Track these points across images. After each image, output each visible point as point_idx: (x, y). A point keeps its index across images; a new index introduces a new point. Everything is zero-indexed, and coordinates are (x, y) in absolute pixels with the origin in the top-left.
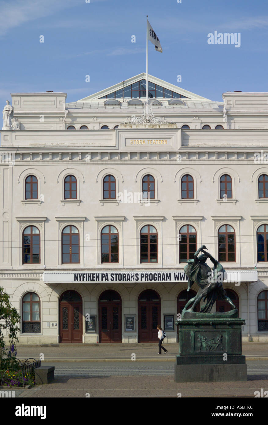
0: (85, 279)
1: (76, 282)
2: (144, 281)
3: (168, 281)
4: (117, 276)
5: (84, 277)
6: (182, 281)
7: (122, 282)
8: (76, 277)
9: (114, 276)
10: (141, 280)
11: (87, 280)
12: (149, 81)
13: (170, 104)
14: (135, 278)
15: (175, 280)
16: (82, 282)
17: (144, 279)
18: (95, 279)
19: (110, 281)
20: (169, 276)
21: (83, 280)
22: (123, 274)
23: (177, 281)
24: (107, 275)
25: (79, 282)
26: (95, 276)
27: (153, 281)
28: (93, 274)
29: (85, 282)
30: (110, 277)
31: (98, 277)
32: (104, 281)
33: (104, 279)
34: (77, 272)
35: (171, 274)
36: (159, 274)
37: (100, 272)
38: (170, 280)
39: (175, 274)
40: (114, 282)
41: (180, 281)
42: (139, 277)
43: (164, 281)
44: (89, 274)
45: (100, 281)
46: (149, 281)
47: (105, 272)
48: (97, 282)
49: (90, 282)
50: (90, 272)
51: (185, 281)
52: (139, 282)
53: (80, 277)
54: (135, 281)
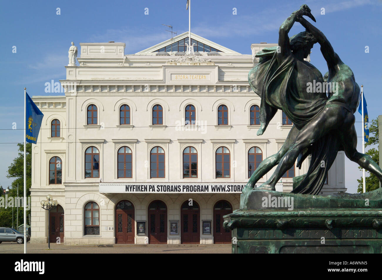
0: (135, 190)
1: (127, 192)
2: (185, 192)
3: (206, 192)
4: (163, 187)
5: (134, 188)
6: (218, 192)
7: (166, 192)
8: (127, 188)
9: (160, 188)
10: (183, 191)
12: (192, 38)
14: (178, 189)
15: (212, 191)
16: (132, 192)
17: (185, 190)
18: (143, 190)
19: (156, 192)
20: (207, 188)
21: (133, 191)
22: (168, 186)
23: (213, 192)
24: (154, 186)
25: (129, 192)
26: (143, 187)
27: (193, 192)
29: (135, 192)
30: (156, 189)
31: (146, 188)
32: (151, 192)
33: (151, 190)
34: (128, 184)
35: (209, 186)
36: (198, 186)
37: (148, 184)
38: (208, 191)
39: (212, 186)
40: (160, 192)
41: (216, 192)
42: (181, 188)
43: (202, 192)
44: (138, 186)
45: (148, 192)
46: (190, 192)
47: (152, 184)
48: (145, 192)
49: (139, 192)
51: (221, 192)
52: (181, 192)
53: (131, 188)
54: (178, 192)
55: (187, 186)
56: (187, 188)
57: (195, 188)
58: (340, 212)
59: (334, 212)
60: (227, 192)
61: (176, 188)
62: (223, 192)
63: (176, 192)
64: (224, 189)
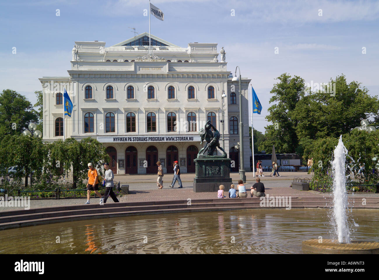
0: (119, 140)
1: (115, 142)
2: (150, 141)
3: (163, 141)
4: (136, 139)
5: (118, 139)
6: (170, 141)
7: (139, 142)
8: (114, 139)
9: (135, 139)
10: (149, 141)
11: (120, 141)
12: (151, 38)
13: (160, 49)
14: (146, 139)
15: (167, 140)
16: (117, 142)
17: (150, 140)
18: (124, 140)
19: (132, 142)
20: (163, 139)
21: (118, 141)
22: (139, 138)
23: (167, 141)
24: (131, 138)
25: (116, 142)
26: (124, 139)
27: (155, 141)
28: (124, 138)
29: (119, 142)
30: (132, 139)
31: (126, 139)
32: (129, 142)
33: (129, 140)
34: (115, 137)
35: (165, 138)
36: (158, 137)
37: (127, 137)
38: (164, 141)
39: (166, 137)
40: (135, 142)
41: (169, 141)
42: (148, 139)
43: (160, 141)
44: (121, 138)
46: (153, 141)
47: (130, 137)
48: (126, 142)
49: (122, 142)
50: (122, 137)
51: (172, 141)
52: (148, 141)
53: (117, 139)
54: (146, 142)
55: (151, 138)
56: (151, 139)
57: (156, 139)
58: (216, 159)
59: (215, 159)
60: (176, 141)
61: (144, 139)
62: (173, 141)
63: (144, 142)
64: (173, 139)
